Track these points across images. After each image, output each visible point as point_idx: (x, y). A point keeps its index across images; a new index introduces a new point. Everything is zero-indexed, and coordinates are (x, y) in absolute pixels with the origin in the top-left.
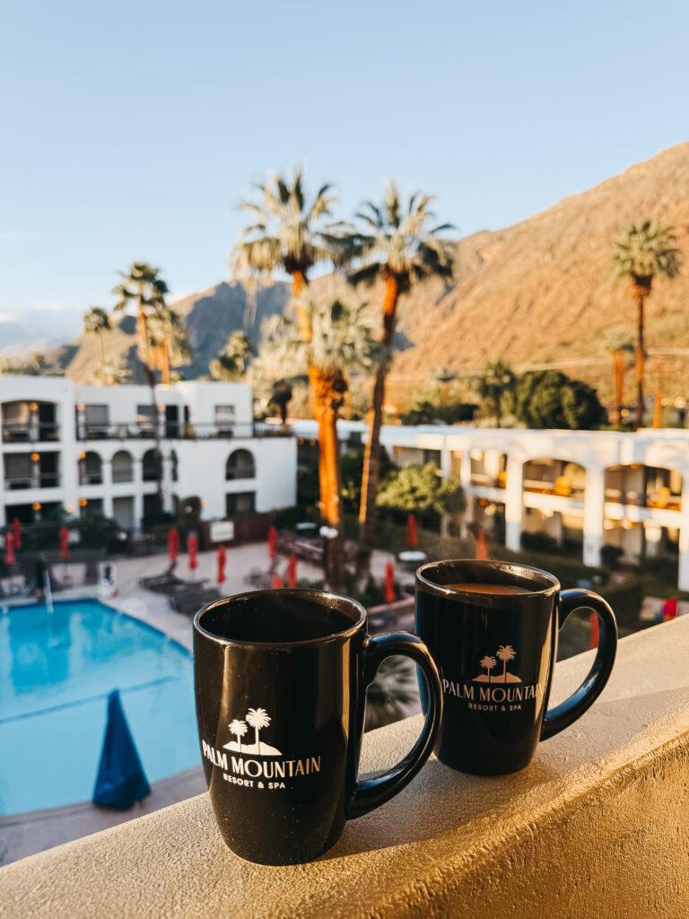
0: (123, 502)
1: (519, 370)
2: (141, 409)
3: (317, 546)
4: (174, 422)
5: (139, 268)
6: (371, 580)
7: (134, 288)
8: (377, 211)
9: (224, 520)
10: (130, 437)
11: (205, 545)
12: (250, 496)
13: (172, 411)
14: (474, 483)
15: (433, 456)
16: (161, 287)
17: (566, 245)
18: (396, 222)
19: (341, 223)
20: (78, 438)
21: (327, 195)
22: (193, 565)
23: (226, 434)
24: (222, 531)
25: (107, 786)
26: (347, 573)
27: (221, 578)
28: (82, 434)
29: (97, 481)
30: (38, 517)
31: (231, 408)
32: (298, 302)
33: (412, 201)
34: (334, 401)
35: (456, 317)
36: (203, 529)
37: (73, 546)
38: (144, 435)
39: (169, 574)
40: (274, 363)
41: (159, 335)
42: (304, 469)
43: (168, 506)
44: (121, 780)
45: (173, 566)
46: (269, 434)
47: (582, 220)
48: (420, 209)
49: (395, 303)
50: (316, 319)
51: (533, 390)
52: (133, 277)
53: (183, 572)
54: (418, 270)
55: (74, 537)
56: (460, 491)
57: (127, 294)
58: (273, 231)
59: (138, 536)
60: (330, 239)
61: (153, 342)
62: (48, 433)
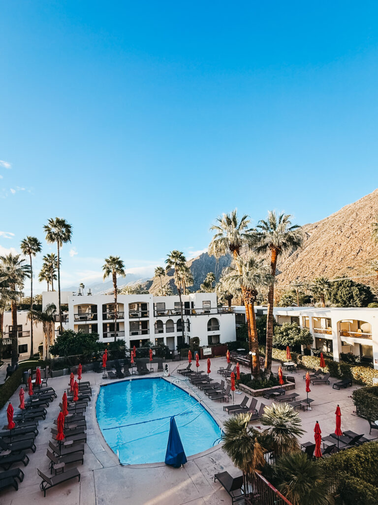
0: (171, 339)
1: (331, 280)
2: (176, 304)
3: (246, 358)
4: (188, 308)
5: (175, 253)
6: (272, 374)
7: (173, 260)
8: (266, 224)
9: (208, 347)
10: (173, 315)
11: (202, 357)
12: (218, 337)
13: (187, 304)
14: (316, 332)
15: (295, 319)
16: (183, 259)
17: (347, 226)
18: (275, 227)
19: (251, 230)
20: (154, 316)
21: (245, 220)
22: (198, 365)
23: (207, 313)
24: (207, 351)
25: (171, 457)
26: (261, 370)
27: (209, 371)
28: (156, 314)
29: (162, 332)
30: (141, 345)
31: (209, 302)
32: (235, 261)
33: (281, 218)
34: (252, 299)
35: (299, 260)
36: (200, 350)
37: (153, 356)
38: (177, 314)
39: (188, 368)
40: (227, 285)
41: (181, 276)
42: (239, 326)
43: (186, 341)
44: (176, 455)
45: (190, 365)
46: (224, 312)
47: (354, 215)
48: (284, 221)
49: (276, 258)
50: (243, 267)
51: (338, 288)
52: (173, 257)
53: (193, 368)
54: (284, 244)
55: (154, 353)
56: (309, 334)
57: (171, 262)
58: (225, 236)
59: (176, 352)
60: (247, 236)
61: (180, 279)
62: (145, 314)
